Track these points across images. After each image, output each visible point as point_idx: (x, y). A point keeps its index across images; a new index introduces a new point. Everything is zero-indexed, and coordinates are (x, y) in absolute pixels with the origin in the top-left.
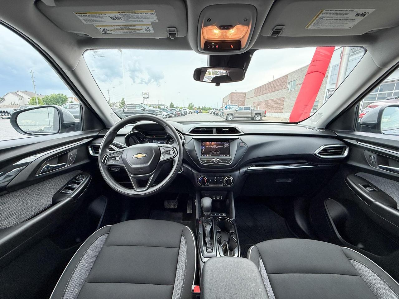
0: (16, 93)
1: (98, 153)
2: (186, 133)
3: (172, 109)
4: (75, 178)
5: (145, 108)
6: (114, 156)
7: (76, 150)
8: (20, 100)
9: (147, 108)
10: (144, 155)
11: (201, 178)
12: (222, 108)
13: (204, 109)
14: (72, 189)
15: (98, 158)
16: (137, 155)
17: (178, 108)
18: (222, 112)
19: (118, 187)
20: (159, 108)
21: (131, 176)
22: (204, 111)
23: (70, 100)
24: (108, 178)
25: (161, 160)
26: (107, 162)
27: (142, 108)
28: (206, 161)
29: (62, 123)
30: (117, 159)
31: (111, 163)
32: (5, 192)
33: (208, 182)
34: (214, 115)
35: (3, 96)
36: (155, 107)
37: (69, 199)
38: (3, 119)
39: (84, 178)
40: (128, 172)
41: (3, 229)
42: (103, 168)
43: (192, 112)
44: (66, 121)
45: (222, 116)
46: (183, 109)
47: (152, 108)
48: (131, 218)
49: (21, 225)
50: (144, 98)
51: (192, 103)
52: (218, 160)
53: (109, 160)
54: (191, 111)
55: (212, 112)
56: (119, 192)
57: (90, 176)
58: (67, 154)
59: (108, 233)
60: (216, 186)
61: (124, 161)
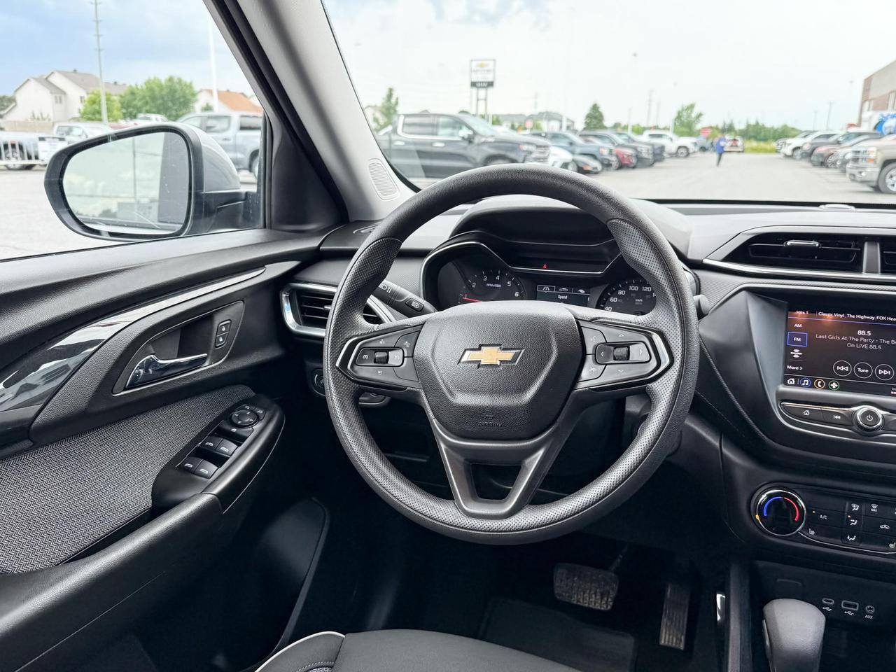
0: (46, 82)
1: (322, 324)
2: (706, 261)
3: (596, 136)
4: (226, 415)
5: (475, 133)
6: (382, 343)
7: (240, 306)
8: (56, 102)
9: (486, 131)
10: (508, 355)
11: (770, 496)
12: (853, 130)
13: (757, 134)
14: (219, 460)
15: (322, 346)
16: (479, 349)
17: (626, 128)
18: (855, 148)
19: (391, 482)
20: (535, 131)
21: (445, 440)
22: (754, 144)
23: (202, 100)
24: (355, 436)
25: (582, 386)
26: (356, 368)
27: (465, 132)
28: (807, 413)
29: (197, 195)
30: (395, 357)
31: (368, 372)
32: (27, 444)
33: (812, 522)
34: (805, 163)
35: (13, 92)
36: (516, 125)
37: (205, 499)
38: (9, 169)
39: (258, 419)
40: (435, 421)
41: (13, 575)
42: (338, 393)
43: (692, 148)
44: (213, 185)
45: (855, 172)
46: (647, 133)
47: (503, 132)
48: (405, 618)
49: (64, 572)
50: (474, 84)
51: (692, 107)
52: (880, 413)
53: (362, 360)
54: (687, 141)
55: (796, 149)
56: (396, 507)
57: (277, 415)
58: (210, 318)
59: (332, 667)
60: (851, 547)
61: (421, 368)
